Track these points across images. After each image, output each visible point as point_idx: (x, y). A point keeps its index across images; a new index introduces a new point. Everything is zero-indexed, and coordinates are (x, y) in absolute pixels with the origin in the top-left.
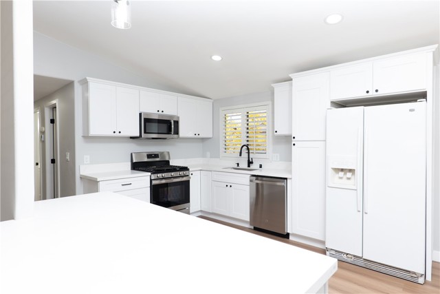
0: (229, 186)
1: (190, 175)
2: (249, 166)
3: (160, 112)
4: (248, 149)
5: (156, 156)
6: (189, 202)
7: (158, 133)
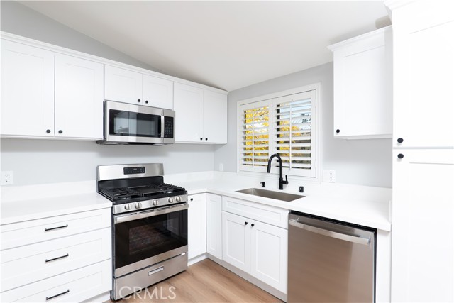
0: (249, 225)
1: (189, 202)
2: (281, 188)
3: (143, 103)
4: (280, 161)
5: (141, 170)
6: (186, 244)
7: (137, 135)
